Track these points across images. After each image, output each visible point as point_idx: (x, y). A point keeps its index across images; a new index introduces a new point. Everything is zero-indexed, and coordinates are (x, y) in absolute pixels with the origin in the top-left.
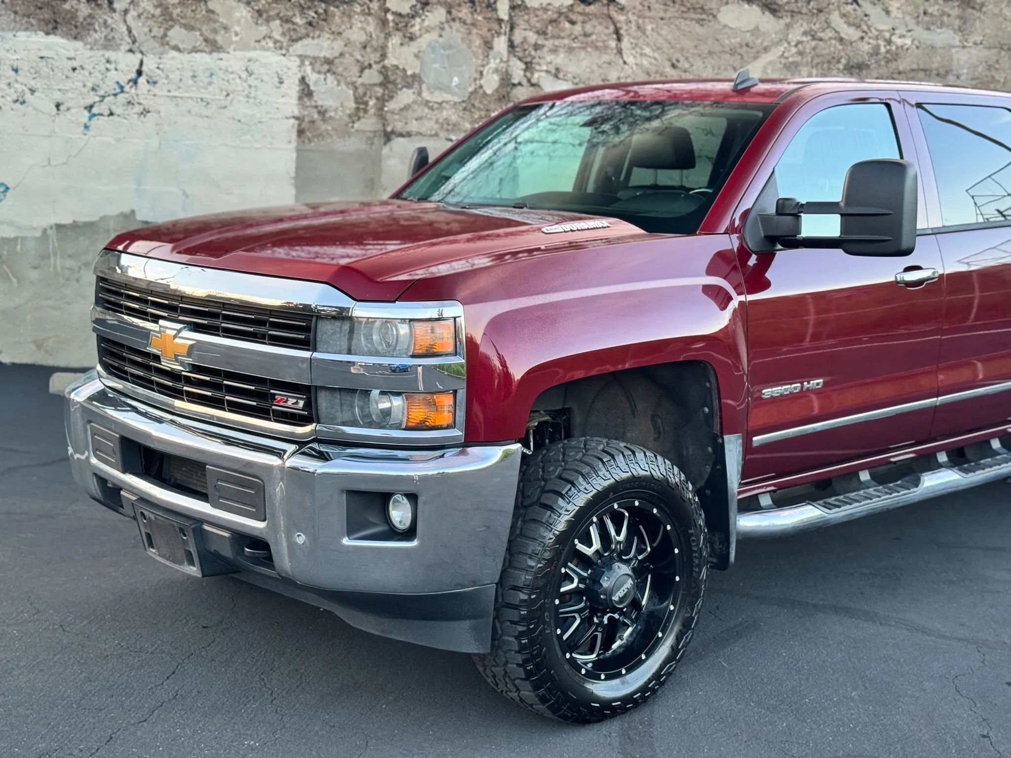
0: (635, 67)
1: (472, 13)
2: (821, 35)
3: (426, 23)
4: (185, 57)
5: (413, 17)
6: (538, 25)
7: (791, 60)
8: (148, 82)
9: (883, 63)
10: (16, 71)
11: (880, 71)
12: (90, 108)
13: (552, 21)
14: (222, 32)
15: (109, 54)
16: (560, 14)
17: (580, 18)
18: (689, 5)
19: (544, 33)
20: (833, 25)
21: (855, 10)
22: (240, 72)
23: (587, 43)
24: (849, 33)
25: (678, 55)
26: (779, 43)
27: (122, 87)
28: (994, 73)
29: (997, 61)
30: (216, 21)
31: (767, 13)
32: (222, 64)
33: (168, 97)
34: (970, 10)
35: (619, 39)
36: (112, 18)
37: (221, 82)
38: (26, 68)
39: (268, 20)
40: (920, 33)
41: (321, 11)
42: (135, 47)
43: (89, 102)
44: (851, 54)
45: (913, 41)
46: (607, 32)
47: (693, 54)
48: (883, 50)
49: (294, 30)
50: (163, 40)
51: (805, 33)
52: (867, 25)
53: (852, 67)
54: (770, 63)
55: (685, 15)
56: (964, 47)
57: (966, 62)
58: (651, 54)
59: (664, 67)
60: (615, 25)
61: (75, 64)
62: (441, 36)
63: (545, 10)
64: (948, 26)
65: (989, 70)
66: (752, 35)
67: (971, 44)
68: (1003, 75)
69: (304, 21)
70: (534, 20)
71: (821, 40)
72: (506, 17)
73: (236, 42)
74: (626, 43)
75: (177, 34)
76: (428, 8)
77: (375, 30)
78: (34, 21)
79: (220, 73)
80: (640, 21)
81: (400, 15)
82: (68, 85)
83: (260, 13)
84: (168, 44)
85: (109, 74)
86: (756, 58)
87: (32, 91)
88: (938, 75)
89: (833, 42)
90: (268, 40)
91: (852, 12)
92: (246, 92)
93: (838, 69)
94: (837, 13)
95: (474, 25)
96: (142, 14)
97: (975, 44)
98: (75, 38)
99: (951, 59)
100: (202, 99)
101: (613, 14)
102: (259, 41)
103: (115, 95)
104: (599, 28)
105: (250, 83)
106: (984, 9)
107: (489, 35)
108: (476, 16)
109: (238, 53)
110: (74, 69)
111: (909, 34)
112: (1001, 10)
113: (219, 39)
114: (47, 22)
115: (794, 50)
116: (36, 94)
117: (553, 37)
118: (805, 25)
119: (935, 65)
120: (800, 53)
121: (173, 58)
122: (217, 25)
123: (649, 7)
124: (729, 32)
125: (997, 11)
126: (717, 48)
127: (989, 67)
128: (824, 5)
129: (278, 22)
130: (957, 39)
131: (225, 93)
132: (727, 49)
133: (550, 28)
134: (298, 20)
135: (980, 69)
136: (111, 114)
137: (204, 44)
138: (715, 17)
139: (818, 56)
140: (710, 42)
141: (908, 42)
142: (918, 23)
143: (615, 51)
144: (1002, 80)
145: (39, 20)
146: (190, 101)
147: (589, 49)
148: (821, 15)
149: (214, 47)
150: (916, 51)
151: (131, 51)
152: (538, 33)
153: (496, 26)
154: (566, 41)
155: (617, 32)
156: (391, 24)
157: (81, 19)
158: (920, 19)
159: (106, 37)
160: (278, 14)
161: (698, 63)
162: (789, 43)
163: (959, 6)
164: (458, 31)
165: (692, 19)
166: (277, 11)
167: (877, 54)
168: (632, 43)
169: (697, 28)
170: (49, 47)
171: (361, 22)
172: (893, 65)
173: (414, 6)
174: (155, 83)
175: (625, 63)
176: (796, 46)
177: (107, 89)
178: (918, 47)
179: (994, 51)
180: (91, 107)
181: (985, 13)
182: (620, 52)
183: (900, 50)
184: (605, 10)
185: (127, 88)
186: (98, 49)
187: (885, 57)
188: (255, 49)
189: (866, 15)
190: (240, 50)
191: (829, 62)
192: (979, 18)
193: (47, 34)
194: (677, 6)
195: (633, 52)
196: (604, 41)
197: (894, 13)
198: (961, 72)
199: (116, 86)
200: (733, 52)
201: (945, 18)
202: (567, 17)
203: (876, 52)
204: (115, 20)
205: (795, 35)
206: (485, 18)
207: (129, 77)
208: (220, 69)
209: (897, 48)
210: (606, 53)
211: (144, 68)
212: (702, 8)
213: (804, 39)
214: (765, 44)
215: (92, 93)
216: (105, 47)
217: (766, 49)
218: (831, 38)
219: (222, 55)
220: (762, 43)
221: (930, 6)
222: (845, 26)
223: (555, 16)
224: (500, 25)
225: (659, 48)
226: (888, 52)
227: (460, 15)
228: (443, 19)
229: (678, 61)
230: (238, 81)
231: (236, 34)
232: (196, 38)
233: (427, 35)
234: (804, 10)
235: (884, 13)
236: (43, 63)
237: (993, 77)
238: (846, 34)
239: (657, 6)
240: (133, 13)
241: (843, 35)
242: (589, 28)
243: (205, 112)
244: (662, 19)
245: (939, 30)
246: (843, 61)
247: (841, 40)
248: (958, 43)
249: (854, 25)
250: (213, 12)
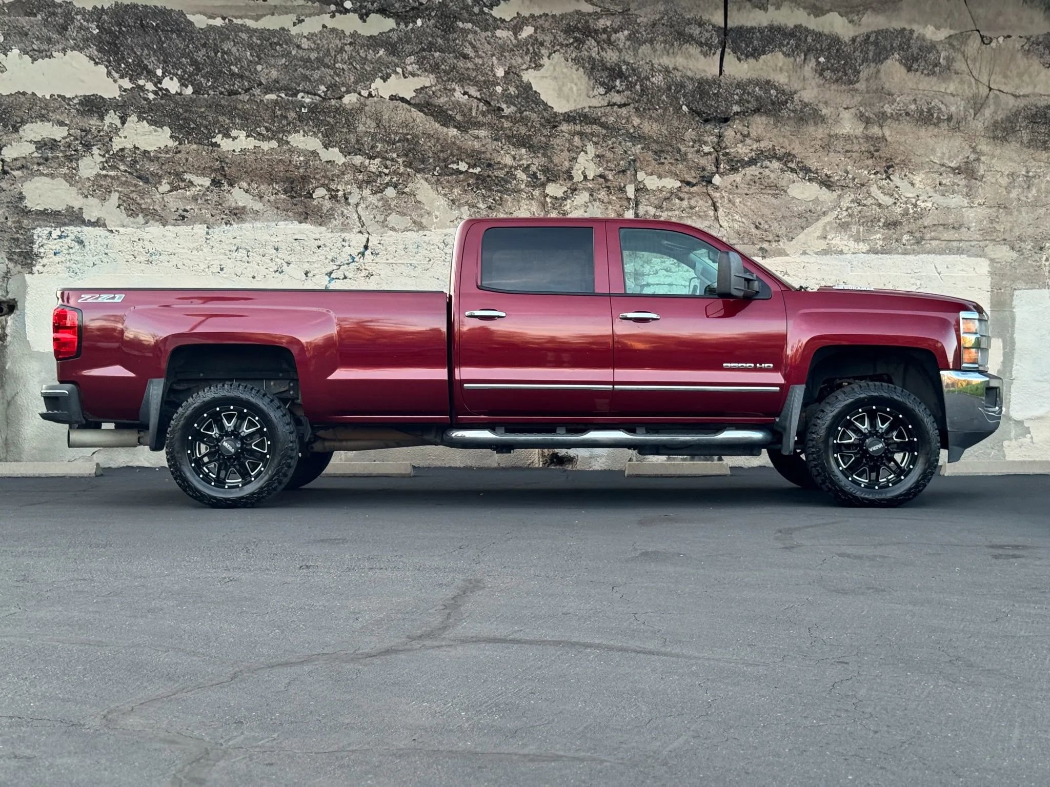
0: (728, 229)
1: (607, 194)
2: (865, 202)
3: (575, 203)
4: (399, 235)
5: (565, 199)
6: (656, 202)
7: (843, 220)
8: (372, 254)
9: (912, 221)
10: (277, 249)
11: (910, 226)
12: (329, 274)
13: (665, 199)
14: (426, 216)
15: (343, 235)
16: (672, 193)
17: (686, 196)
18: (766, 184)
19: (661, 207)
20: (873, 194)
21: (888, 184)
22: (438, 244)
23: (692, 213)
24: (886, 200)
25: (760, 220)
26: (834, 209)
27: (353, 258)
28: (995, 225)
29: (997, 216)
30: (421, 209)
31: (824, 188)
32: (426, 239)
33: (387, 264)
34: (974, 181)
35: (716, 210)
36: (348, 209)
37: (425, 251)
38: (284, 248)
39: (459, 207)
40: (937, 198)
41: (497, 198)
42: (363, 230)
43: (329, 269)
44: (888, 215)
45: (933, 204)
46: (707, 205)
47: (772, 219)
48: (911, 211)
49: (478, 212)
50: (384, 224)
51: (852, 201)
52: (898, 194)
53: (889, 224)
54: (828, 223)
55: (763, 191)
56: (972, 207)
57: (975, 218)
58: (740, 219)
59: (750, 228)
60: (712, 200)
61: (320, 243)
62: (586, 212)
63: (661, 191)
64: (958, 193)
65: (992, 223)
66: (813, 204)
67: (976, 205)
68: (1003, 226)
69: (486, 206)
70: (653, 199)
71: (865, 205)
72: (633, 197)
73: (436, 222)
74: (721, 212)
75: (393, 219)
76: (576, 192)
77: (537, 210)
78: (290, 214)
79: (424, 245)
80: (731, 196)
81: (556, 198)
82: (315, 258)
83: (453, 201)
84: (387, 227)
85: (344, 249)
86: (817, 220)
87: (288, 264)
88: (953, 228)
89: (874, 206)
90: (459, 220)
91: (886, 185)
92: (443, 258)
93: (879, 226)
94: (875, 186)
95: (609, 203)
96: (369, 206)
97: (979, 204)
98: (320, 225)
99: (963, 216)
100: (411, 265)
101: (711, 192)
102: (453, 221)
103: (348, 264)
104: (701, 202)
105: (446, 251)
106: (984, 179)
107: (621, 209)
108: (611, 197)
109: (437, 230)
110: (319, 247)
111: (930, 199)
112: (997, 180)
113: (424, 221)
114: (300, 214)
115: (845, 213)
116: (291, 265)
117: (667, 210)
118: (852, 195)
119: (951, 221)
120: (850, 215)
121: (391, 236)
122: (423, 211)
123: (737, 187)
124: (797, 202)
125: (994, 180)
126: (789, 214)
127: (992, 221)
128: (866, 181)
129: (467, 207)
130: (965, 202)
131: (428, 259)
132: (796, 214)
133: (664, 203)
134: (481, 205)
135: (985, 223)
136: (345, 278)
137: (413, 225)
138: (785, 192)
139: (864, 217)
140: (783, 209)
141: (930, 205)
142: (936, 191)
143: (713, 218)
144: (1002, 230)
145: (295, 213)
146: (403, 266)
147: (694, 218)
148: (863, 188)
149: (420, 226)
150: (936, 212)
151: (360, 232)
152: (655, 207)
153: (625, 203)
154: (677, 213)
155: (714, 205)
156: (549, 205)
157: (325, 212)
158: (937, 188)
159: (342, 223)
160: (467, 202)
161: (775, 225)
162: (841, 209)
163: (965, 178)
164: (598, 207)
165: (769, 194)
166: (466, 200)
167: (907, 215)
168: (725, 212)
169: (774, 200)
170: (301, 232)
171: (526, 205)
172: (920, 222)
173: (566, 192)
174: (377, 254)
175: (721, 226)
176: (847, 210)
177: (343, 260)
178: (937, 209)
179: (994, 209)
180: (331, 273)
181: (985, 182)
182: (717, 218)
183: (924, 211)
184: (704, 189)
185: (357, 259)
186: (337, 232)
187: (913, 217)
188: (450, 227)
189: (897, 187)
190: (438, 228)
191: (872, 221)
192: (981, 185)
193: (300, 222)
194: (757, 185)
195: (727, 218)
196: (705, 212)
197: (918, 185)
198: (970, 225)
199: (349, 258)
200: (800, 216)
201: (956, 187)
202: (677, 195)
203: (906, 213)
204: (349, 211)
205: (845, 203)
206: (617, 198)
207: (359, 251)
208: (425, 242)
209: (922, 209)
210: (706, 220)
211: (370, 244)
212: (776, 186)
213: (853, 205)
214: (824, 210)
215: (331, 263)
216: (342, 230)
217: (824, 213)
218: (872, 204)
219: (426, 232)
220: (821, 209)
221: (943, 179)
222: (882, 195)
223: (668, 195)
224: (629, 202)
225: (745, 215)
226: (914, 212)
227: (599, 196)
228: (587, 200)
229: (760, 224)
230: (437, 250)
231: (437, 218)
232: (407, 222)
233: (576, 211)
234: (851, 185)
235: (910, 185)
236: (296, 244)
237: (994, 227)
238: (883, 201)
239: (743, 185)
240: (362, 205)
241: (880, 201)
242: (693, 203)
243: (413, 273)
244: (747, 194)
245: (952, 196)
246: (882, 220)
247: (880, 205)
248: (967, 205)
249: (888, 194)
250: (420, 202)
